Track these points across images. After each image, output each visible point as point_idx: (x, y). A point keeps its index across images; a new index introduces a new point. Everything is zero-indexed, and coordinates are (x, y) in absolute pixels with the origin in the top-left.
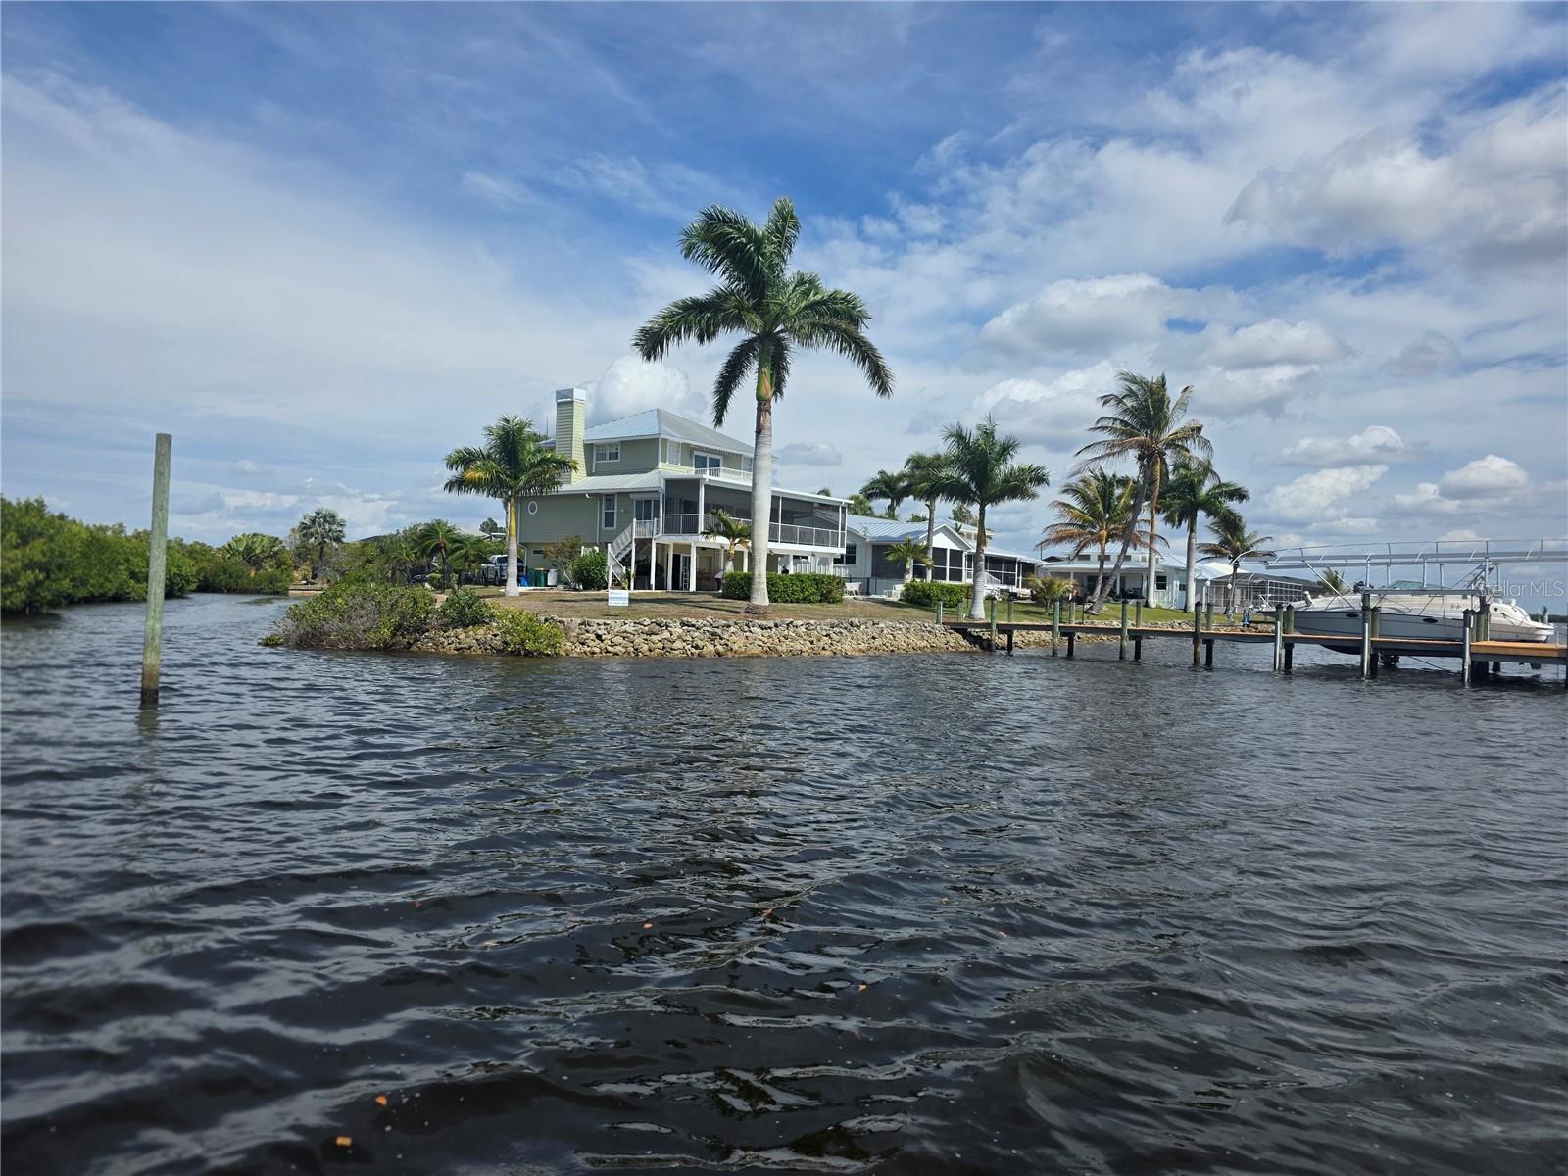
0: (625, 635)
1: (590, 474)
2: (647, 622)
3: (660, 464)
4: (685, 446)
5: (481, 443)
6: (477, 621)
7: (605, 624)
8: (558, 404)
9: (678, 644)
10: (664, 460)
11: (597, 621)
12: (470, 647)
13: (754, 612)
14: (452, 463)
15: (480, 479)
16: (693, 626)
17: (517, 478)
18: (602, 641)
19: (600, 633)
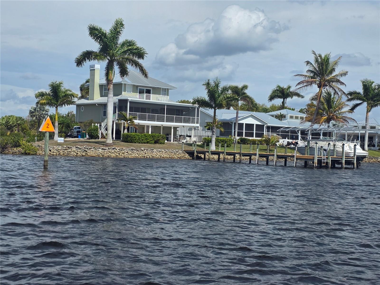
0: (57, 150)
1: (102, 96)
2: (65, 146)
3: (123, 92)
4: (134, 86)
5: (47, 90)
6: (19, 146)
7: (53, 147)
8: (91, 70)
9: (72, 153)
10: (125, 91)
11: (51, 146)
12: (16, 152)
13: (107, 145)
14: (37, 97)
15: (45, 102)
16: (79, 148)
17: (57, 101)
18: (51, 151)
19: (50, 149)
